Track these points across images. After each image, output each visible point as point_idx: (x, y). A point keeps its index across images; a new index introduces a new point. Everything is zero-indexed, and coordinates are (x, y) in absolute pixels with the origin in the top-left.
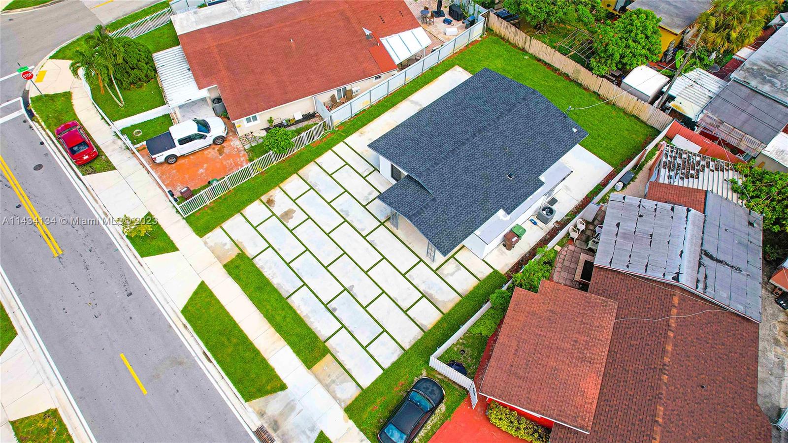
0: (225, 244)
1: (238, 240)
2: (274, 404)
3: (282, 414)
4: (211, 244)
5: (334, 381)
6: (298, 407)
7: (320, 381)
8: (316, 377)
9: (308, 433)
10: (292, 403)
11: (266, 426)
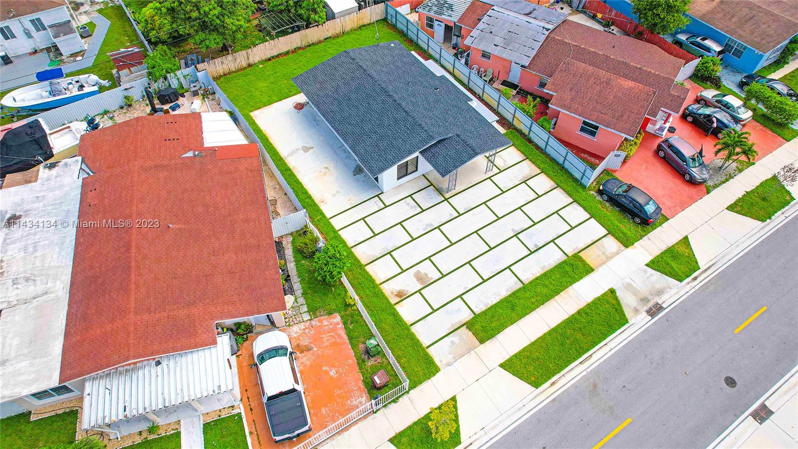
0: (453, 342)
1: (448, 329)
2: (627, 301)
3: (635, 295)
4: (450, 358)
5: (603, 253)
6: (629, 281)
7: (604, 263)
8: (600, 265)
9: (648, 275)
10: (625, 285)
11: (646, 308)
